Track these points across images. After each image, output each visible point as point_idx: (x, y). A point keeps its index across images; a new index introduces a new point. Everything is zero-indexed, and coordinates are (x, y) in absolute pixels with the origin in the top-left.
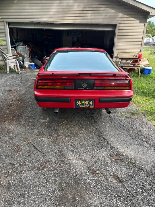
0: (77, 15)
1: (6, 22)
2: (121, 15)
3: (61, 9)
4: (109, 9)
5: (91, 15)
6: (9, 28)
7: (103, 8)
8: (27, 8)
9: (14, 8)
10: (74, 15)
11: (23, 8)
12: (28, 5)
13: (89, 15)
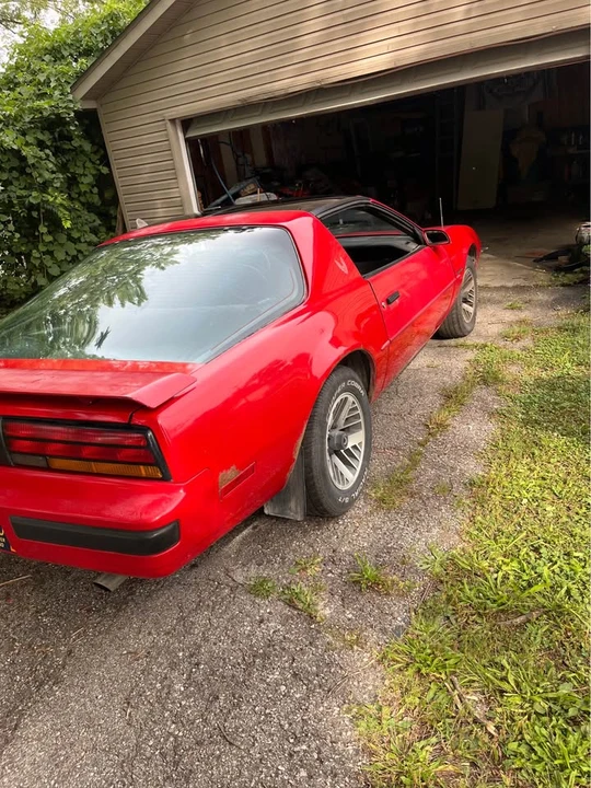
0: (406, 27)
1: (173, 121)
3: (338, 18)
5: (469, 11)
6: (187, 140)
8: (224, 52)
9: (187, 63)
10: (393, 31)
11: (211, 56)
12: (224, 40)
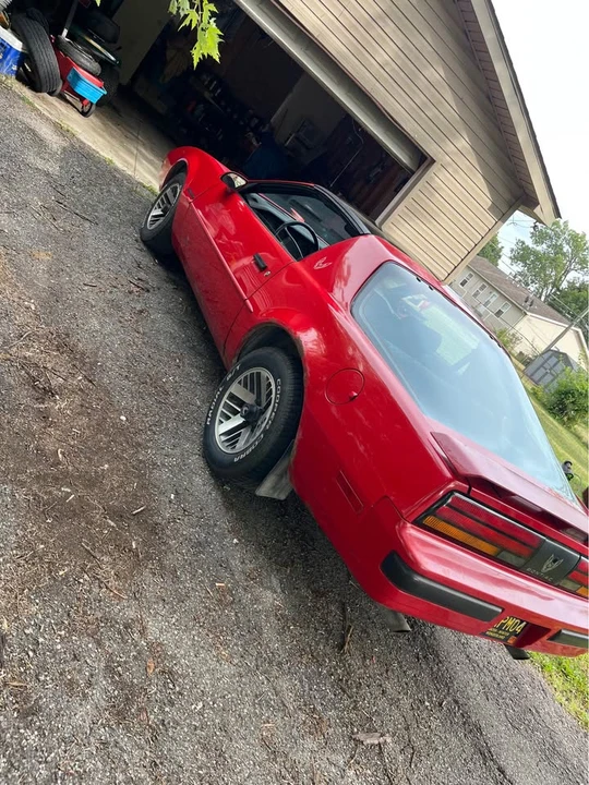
2: (463, 143)
4: (449, 96)
7: (436, 73)
13: (382, 57)
